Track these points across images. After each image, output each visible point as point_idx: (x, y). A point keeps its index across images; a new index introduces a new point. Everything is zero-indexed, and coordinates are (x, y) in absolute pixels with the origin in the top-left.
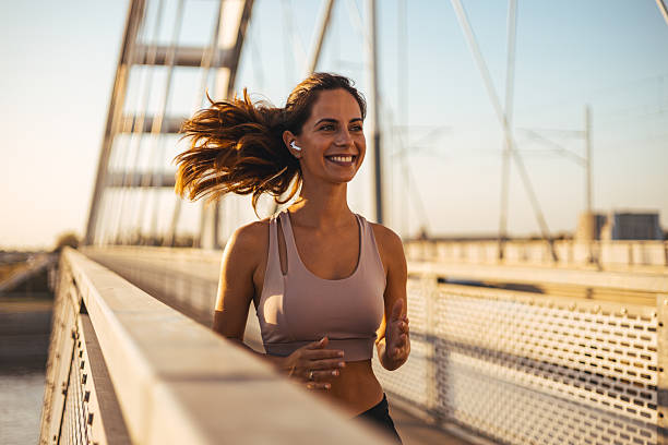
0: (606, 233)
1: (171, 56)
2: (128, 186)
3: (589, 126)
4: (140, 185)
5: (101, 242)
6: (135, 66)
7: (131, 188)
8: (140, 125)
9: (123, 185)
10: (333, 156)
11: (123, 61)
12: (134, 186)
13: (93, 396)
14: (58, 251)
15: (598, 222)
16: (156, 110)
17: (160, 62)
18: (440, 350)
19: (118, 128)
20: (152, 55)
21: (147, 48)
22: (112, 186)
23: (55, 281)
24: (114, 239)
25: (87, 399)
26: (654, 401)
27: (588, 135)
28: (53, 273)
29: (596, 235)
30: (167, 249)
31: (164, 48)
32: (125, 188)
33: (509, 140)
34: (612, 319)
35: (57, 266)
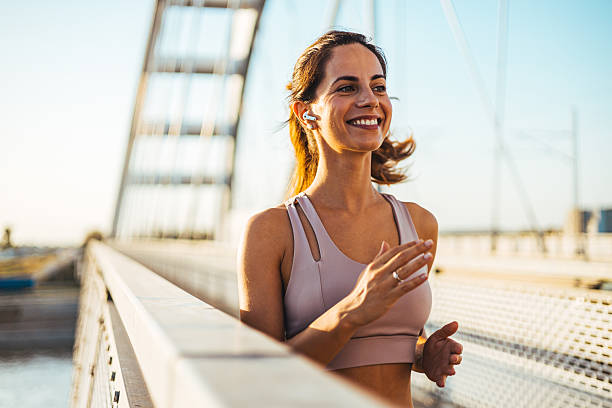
0: (593, 226)
2: (148, 183)
4: (158, 183)
7: (151, 185)
8: (161, 129)
9: (142, 183)
10: (355, 120)
11: (145, 69)
12: (154, 183)
13: (119, 376)
14: (85, 246)
15: (585, 217)
17: (178, 70)
24: (137, 233)
25: (113, 378)
29: (583, 228)
30: (186, 242)
32: (144, 185)
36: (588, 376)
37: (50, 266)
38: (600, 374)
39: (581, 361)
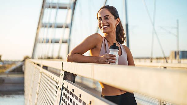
1: (57, 6)
3: (178, 26)
4: (48, 42)
6: (46, 9)
8: (48, 25)
11: (43, 7)
12: (46, 42)
17: (54, 7)
21: (50, 4)
22: (40, 42)
24: (40, 57)
27: (178, 28)
28: (23, 67)
31: (55, 4)
32: (43, 43)
33: (154, 29)
35: (24, 64)
37: (13, 67)
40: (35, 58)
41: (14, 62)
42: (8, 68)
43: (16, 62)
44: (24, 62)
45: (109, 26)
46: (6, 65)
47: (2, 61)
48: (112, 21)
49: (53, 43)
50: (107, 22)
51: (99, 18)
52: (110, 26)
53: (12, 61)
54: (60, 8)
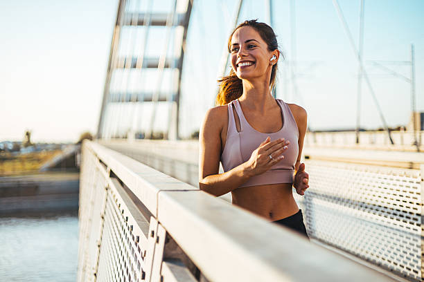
1: (147, 19)
2: (123, 101)
3: (413, 58)
4: (130, 101)
5: (106, 136)
6: (125, 26)
7: (125, 103)
8: (129, 63)
9: (119, 101)
11: (117, 24)
12: (127, 101)
14: (80, 143)
16: (139, 54)
17: (141, 23)
18: (307, 198)
19: (115, 65)
20: (136, 19)
21: (132, 14)
22: (112, 102)
23: (80, 161)
24: (115, 134)
26: (419, 222)
27: (412, 64)
28: (78, 156)
30: (148, 141)
31: (143, 14)
32: (120, 103)
34: (398, 177)
35: (80, 151)
36: (405, 222)
37: (58, 157)
38: (412, 221)
39: (376, 207)
40: (103, 136)
41: (58, 147)
42: (45, 159)
43: (63, 146)
44: (79, 146)
45: (254, 63)
46: (42, 154)
47: (32, 145)
48: (262, 53)
49: (141, 101)
50: (252, 56)
51: (235, 44)
52: (258, 63)
53: (53, 144)
54: (154, 23)
